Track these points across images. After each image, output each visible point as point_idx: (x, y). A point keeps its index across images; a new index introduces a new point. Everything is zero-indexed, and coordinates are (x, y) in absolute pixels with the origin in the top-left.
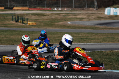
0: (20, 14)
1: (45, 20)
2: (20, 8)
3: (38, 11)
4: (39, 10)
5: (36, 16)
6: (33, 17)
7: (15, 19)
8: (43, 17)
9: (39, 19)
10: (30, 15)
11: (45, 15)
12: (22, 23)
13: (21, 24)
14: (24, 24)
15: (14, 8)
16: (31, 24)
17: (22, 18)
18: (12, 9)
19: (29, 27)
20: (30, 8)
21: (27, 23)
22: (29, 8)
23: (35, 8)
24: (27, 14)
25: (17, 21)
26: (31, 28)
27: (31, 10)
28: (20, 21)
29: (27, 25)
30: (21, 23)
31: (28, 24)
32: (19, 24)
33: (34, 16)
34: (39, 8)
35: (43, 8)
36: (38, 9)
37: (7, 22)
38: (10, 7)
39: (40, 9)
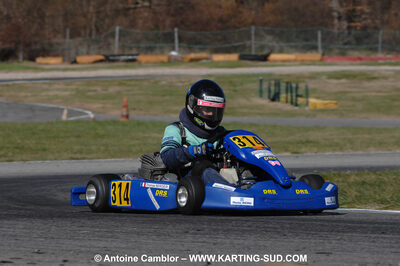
0: (288, 75)
1: (374, 94)
2: (291, 57)
3: (352, 65)
4: (358, 62)
5: (343, 81)
6: (333, 85)
7: (270, 91)
8: (366, 84)
9: (353, 90)
10: (324, 77)
11: (375, 78)
12: (292, 103)
13: (289, 107)
14: (296, 108)
15: (273, 57)
16: (319, 107)
17: (291, 87)
18: (264, 58)
19: (308, 116)
20: (326, 56)
21: (307, 104)
22: (323, 55)
23: (343, 54)
24: (313, 76)
25: (275, 98)
26: (314, 116)
27: (329, 61)
28: (283, 96)
29: (307, 108)
30: (287, 102)
31: (311, 107)
32: (282, 105)
33: (335, 81)
34: (356, 54)
35: (373, 56)
36: (355, 59)
37: (243, 101)
38: (260, 54)
39: (360, 59)
